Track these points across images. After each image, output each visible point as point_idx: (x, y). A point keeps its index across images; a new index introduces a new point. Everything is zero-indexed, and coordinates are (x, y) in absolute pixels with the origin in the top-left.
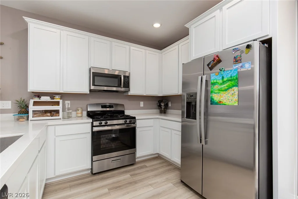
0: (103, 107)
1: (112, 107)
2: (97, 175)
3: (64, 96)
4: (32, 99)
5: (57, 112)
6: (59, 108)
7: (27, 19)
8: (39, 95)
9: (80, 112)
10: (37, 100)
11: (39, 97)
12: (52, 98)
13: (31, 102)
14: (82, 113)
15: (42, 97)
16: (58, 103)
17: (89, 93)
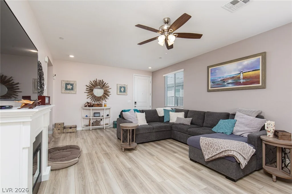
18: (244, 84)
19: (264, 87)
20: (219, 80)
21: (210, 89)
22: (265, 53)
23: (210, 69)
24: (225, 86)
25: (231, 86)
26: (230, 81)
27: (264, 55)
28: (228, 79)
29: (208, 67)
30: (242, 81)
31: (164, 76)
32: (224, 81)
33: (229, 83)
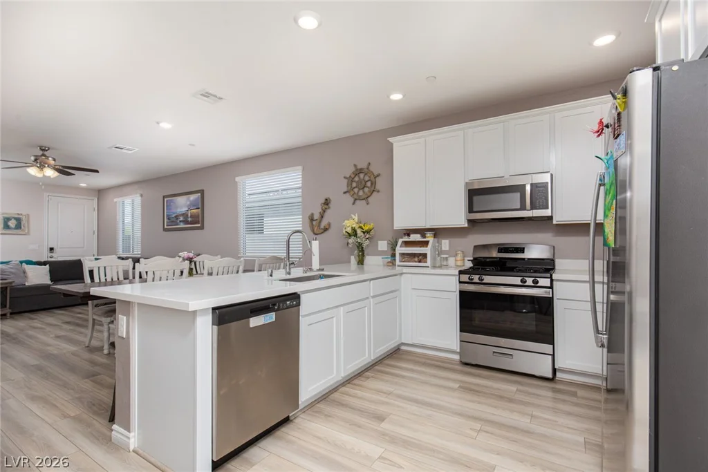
0: (500, 250)
1: (521, 250)
2: (469, 366)
3: (438, 232)
4: (402, 238)
5: (425, 256)
6: (427, 250)
7: (391, 140)
8: (408, 232)
9: (459, 257)
10: (406, 239)
11: (409, 235)
12: (424, 236)
13: (400, 241)
14: (464, 260)
15: (411, 235)
16: (426, 244)
17: (466, 225)
18: (191, 223)
19: (202, 228)
20: (174, 216)
21: (166, 227)
22: (203, 190)
23: (166, 199)
24: (177, 225)
25: (182, 225)
26: (181, 219)
27: (202, 192)
28: (181, 215)
29: (164, 197)
30: (190, 219)
31: (115, 200)
32: (177, 217)
33: (180, 221)
